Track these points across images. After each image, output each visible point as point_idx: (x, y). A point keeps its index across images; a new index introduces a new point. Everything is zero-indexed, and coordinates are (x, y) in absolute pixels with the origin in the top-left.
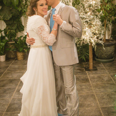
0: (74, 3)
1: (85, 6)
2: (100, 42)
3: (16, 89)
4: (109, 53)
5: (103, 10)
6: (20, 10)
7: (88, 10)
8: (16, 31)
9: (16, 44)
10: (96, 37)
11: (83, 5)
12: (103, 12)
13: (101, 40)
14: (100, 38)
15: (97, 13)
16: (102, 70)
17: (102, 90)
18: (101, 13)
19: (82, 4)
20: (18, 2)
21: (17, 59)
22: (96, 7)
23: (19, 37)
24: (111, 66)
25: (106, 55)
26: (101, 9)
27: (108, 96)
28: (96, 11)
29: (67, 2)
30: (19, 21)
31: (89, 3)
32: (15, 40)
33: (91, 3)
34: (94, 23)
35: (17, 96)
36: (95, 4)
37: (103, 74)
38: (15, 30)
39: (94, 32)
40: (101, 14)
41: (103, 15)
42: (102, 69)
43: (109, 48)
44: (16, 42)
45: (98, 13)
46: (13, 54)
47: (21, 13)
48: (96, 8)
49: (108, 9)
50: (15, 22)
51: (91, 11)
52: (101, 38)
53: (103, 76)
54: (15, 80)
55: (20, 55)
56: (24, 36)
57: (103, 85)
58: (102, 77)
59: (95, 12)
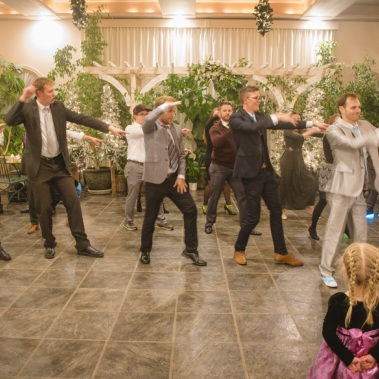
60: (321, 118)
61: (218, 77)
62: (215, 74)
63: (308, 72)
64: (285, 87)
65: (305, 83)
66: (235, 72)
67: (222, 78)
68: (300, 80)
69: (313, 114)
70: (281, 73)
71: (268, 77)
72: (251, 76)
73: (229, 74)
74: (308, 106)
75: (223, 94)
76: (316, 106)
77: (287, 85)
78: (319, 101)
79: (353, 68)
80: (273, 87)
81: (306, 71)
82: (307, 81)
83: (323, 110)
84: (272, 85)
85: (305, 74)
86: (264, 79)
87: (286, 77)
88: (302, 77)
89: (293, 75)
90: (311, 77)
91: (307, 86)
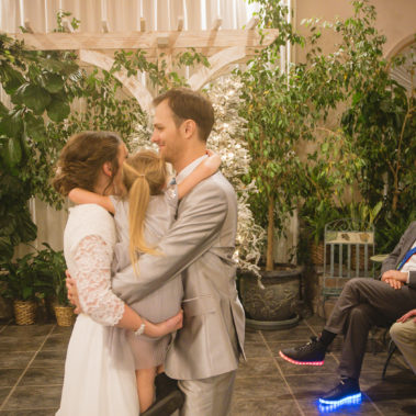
2: (250, 267)
3: (12, 391)
4: (282, 302)
5: (259, 179)
6: (24, 179)
8: (12, 240)
9: (12, 278)
10: (237, 253)
12: (257, 184)
13: (252, 261)
15: (241, 187)
16: (257, 349)
17: (243, 393)
18: (251, 185)
20: (20, 156)
21: (14, 323)
22: (237, 169)
23: (21, 258)
24: (285, 339)
25: (272, 308)
26: (253, 175)
27: (255, 405)
28: (237, 180)
30: (23, 211)
32: (8, 267)
33: (224, 158)
35: (15, 405)
36: (234, 160)
37: (257, 359)
38: (11, 236)
40: (253, 189)
41: (257, 191)
42: (257, 346)
43: (280, 288)
44: (13, 273)
45: (243, 185)
46: (5, 306)
47: (28, 189)
48: (236, 172)
49: (272, 175)
50: (10, 214)
52: (254, 256)
53: (257, 362)
54: (8, 371)
55: (24, 310)
56: (37, 254)
57: (250, 382)
58: (252, 364)
59: (236, 183)
63: (212, 39)
64: (157, 78)
65: (207, 64)
66: (32, 43)
68: (196, 58)
69: (217, 138)
70: (147, 43)
71: (120, 58)
72: (73, 56)
73: (17, 50)
75: (16, 100)
76: (226, 119)
77: (163, 71)
78: (233, 105)
79: (338, 29)
80: (129, 76)
81: (208, 36)
82: (209, 60)
83: (245, 127)
84: (126, 72)
85: (205, 45)
86: (105, 60)
87: (159, 52)
88: (198, 51)
89: (176, 45)
90: (219, 49)
91: (211, 72)
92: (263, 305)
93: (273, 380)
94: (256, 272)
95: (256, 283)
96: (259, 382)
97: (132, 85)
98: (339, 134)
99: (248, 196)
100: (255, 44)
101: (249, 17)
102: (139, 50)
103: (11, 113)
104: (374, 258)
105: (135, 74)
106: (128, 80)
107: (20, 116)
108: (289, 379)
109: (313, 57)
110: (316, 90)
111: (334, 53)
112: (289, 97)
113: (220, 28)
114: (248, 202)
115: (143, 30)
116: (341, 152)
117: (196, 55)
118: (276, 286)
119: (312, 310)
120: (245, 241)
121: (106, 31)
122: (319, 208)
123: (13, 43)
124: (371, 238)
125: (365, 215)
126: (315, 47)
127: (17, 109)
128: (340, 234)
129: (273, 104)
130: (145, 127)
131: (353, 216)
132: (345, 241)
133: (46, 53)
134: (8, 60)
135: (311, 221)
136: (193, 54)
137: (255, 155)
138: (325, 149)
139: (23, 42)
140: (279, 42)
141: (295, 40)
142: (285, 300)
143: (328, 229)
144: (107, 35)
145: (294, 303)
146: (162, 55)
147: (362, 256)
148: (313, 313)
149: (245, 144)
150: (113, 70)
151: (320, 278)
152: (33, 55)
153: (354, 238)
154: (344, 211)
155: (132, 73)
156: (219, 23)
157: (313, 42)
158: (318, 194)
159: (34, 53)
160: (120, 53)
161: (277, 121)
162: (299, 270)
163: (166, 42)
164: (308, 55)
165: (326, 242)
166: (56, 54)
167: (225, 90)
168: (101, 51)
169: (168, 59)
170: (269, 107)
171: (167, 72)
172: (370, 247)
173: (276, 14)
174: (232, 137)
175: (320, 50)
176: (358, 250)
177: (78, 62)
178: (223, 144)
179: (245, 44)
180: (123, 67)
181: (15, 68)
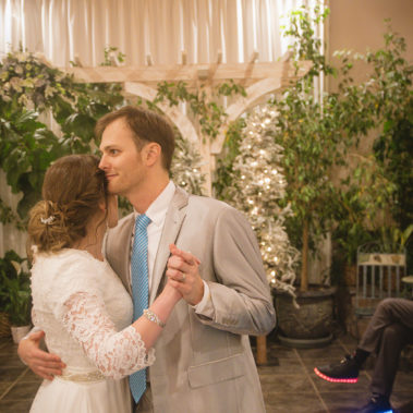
0: (221, 182)
1: (243, 191)
2: (286, 287)
4: (316, 321)
5: (294, 203)
7: (251, 202)
10: (273, 273)
11: (239, 190)
12: (292, 208)
13: (288, 282)
14: (284, 277)
15: (277, 210)
16: (292, 366)
18: (287, 209)
19: (235, 185)
22: (274, 193)
26: (289, 199)
28: (273, 204)
29: (196, 181)
31: (253, 183)
33: (261, 183)
34: (268, 237)
36: (271, 185)
39: (269, 261)
40: (288, 213)
41: (292, 215)
42: (292, 363)
43: (314, 307)
45: (279, 209)
48: (272, 197)
49: (307, 199)
51: (261, 205)
52: (289, 277)
53: (292, 378)
58: (288, 381)
59: (272, 207)
60: (275, 172)
61: (41, 90)
62: (30, 83)
63: (249, 71)
64: (197, 108)
65: (244, 95)
66: (82, 76)
67: (49, 92)
68: (235, 89)
69: (255, 164)
70: (188, 75)
71: (163, 89)
72: (119, 87)
73: (68, 83)
74: (246, 146)
75: (66, 129)
76: (263, 146)
77: (203, 102)
78: (269, 133)
79: (369, 60)
80: (171, 105)
81: (245, 68)
82: (247, 91)
83: (281, 153)
84: (168, 102)
85: (243, 76)
86: (149, 91)
87: (199, 83)
88: (236, 82)
89: (215, 77)
90: (256, 80)
91: (248, 102)
92: (298, 324)
93: (308, 396)
94: (291, 292)
95: (291, 302)
96: (295, 398)
97: (174, 114)
98: (371, 160)
99: (283, 219)
100: (290, 75)
101: (284, 50)
102: (180, 82)
103: (61, 141)
104: (405, 280)
105: (176, 103)
106: (170, 110)
107: (69, 144)
108: (323, 395)
109: (345, 86)
110: (349, 118)
111: (366, 83)
112: (323, 125)
113: (256, 61)
114: (284, 225)
115: (184, 63)
116: (373, 178)
117: (234, 86)
118: (310, 306)
119: (346, 329)
120: (281, 263)
121: (150, 64)
122: (352, 231)
123: (64, 76)
124: (402, 260)
125: (396, 238)
126: (347, 77)
127: (66, 137)
128: (372, 256)
129: (308, 132)
130: (186, 154)
131: (385, 239)
132: (377, 263)
133: (94, 85)
134: (60, 92)
135: (344, 244)
136: (231, 85)
137: (290, 180)
138: (358, 174)
139: (73, 75)
140: (313, 73)
141: (328, 71)
142: (320, 319)
143: (361, 251)
144: (150, 68)
145: (327, 323)
146: (202, 86)
147: (394, 278)
148: (346, 333)
149: (281, 169)
150: (156, 101)
151: (353, 298)
152: (82, 87)
153: (386, 260)
154: (376, 234)
155: (174, 103)
156: (256, 56)
157: (345, 73)
158: (351, 217)
159: (83, 85)
160: (163, 84)
161: (311, 147)
162: (332, 290)
163: (206, 74)
164: (341, 86)
165: (359, 263)
166: (103, 87)
167: (262, 119)
168: (144, 83)
169: (208, 90)
170: (303, 134)
171: (207, 102)
172: (401, 269)
173: (310, 47)
174: (269, 163)
175: (351, 80)
176: (390, 272)
177: (123, 94)
178: (260, 170)
179: (281, 75)
180: (165, 97)
181: (66, 99)
